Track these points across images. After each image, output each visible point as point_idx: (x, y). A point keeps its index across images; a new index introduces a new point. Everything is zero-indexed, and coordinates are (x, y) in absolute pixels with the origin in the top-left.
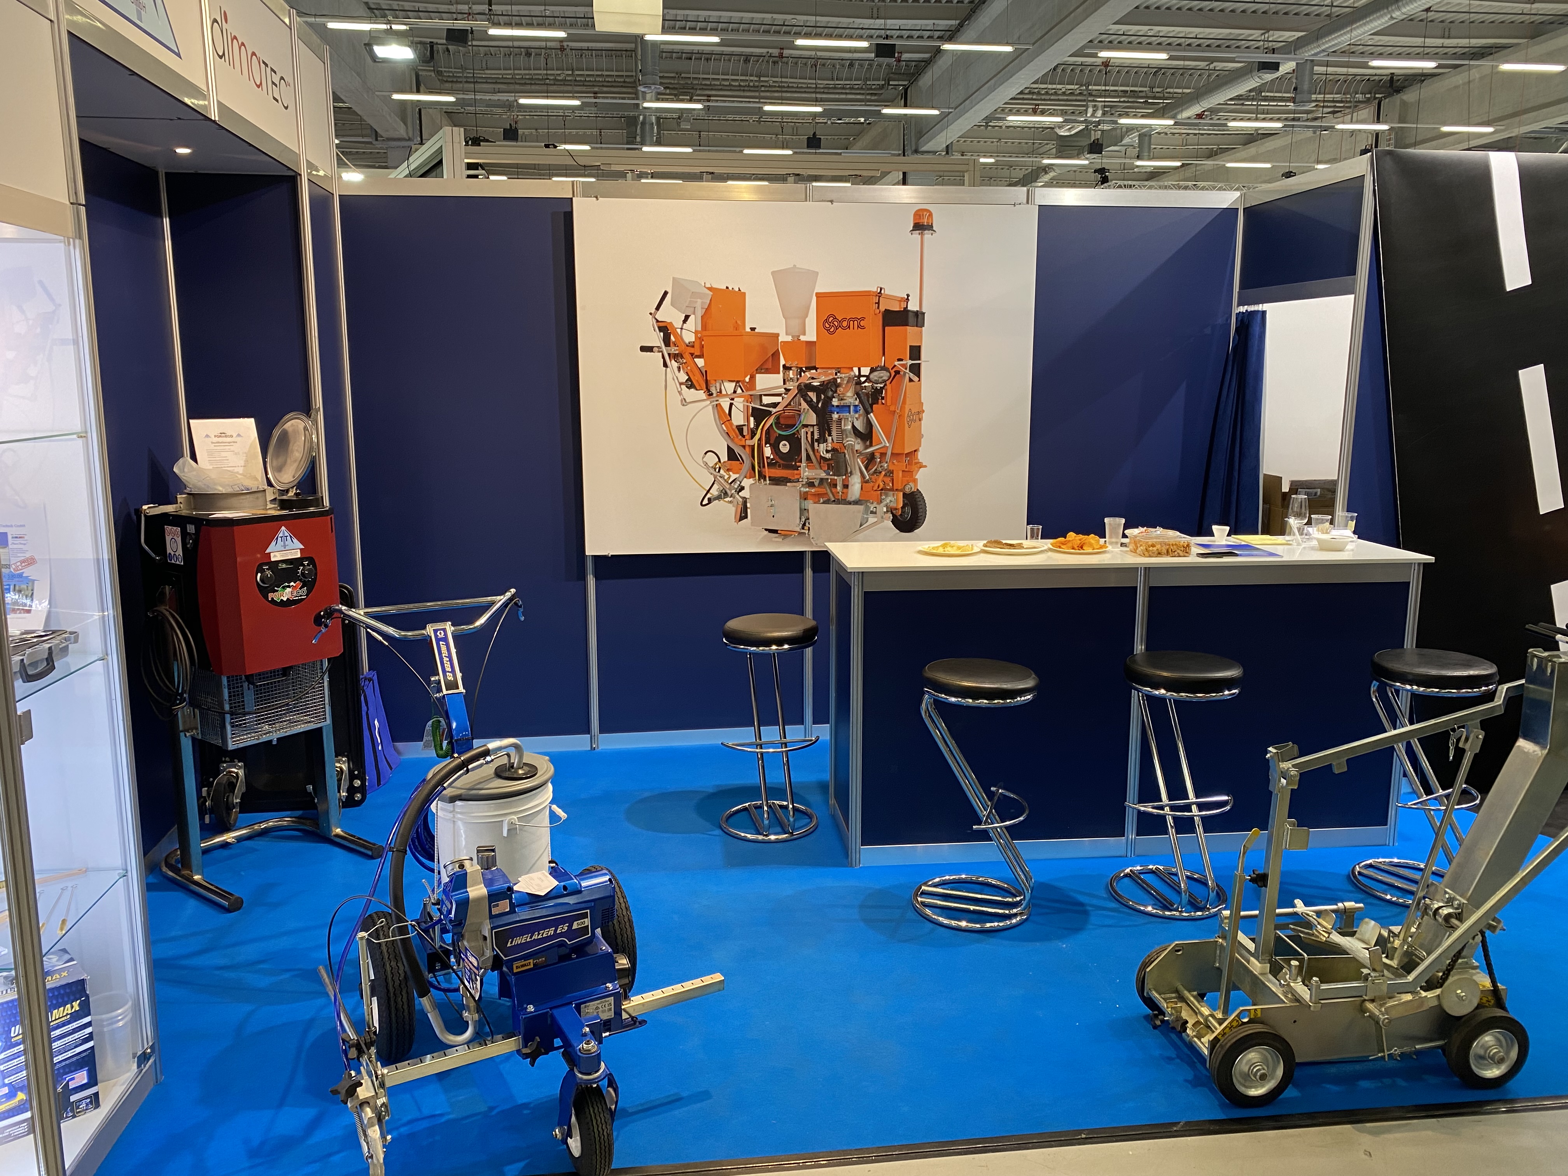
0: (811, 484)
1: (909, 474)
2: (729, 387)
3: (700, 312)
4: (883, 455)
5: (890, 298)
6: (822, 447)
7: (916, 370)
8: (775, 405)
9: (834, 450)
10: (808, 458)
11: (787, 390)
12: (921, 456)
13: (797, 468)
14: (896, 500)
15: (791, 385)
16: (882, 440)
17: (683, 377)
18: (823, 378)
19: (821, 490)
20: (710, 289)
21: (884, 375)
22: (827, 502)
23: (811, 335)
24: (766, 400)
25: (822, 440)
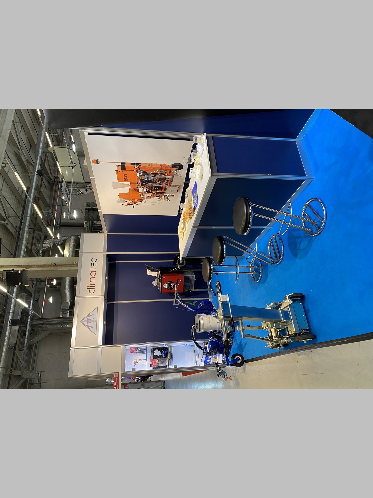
0: (167, 185)
1: (166, 166)
2: (142, 196)
3: (125, 200)
4: (161, 171)
5: (118, 168)
6: (158, 182)
7: (137, 164)
8: (146, 190)
9: (159, 180)
10: (160, 185)
11: (143, 187)
12: (162, 164)
13: (162, 187)
14: (173, 169)
15: (142, 187)
16: (157, 171)
17: (140, 202)
18: (140, 181)
19: (169, 183)
20: (119, 198)
21: (139, 171)
22: (172, 182)
23: (129, 183)
24: (145, 191)
25: (156, 182)
